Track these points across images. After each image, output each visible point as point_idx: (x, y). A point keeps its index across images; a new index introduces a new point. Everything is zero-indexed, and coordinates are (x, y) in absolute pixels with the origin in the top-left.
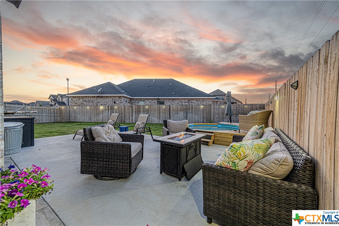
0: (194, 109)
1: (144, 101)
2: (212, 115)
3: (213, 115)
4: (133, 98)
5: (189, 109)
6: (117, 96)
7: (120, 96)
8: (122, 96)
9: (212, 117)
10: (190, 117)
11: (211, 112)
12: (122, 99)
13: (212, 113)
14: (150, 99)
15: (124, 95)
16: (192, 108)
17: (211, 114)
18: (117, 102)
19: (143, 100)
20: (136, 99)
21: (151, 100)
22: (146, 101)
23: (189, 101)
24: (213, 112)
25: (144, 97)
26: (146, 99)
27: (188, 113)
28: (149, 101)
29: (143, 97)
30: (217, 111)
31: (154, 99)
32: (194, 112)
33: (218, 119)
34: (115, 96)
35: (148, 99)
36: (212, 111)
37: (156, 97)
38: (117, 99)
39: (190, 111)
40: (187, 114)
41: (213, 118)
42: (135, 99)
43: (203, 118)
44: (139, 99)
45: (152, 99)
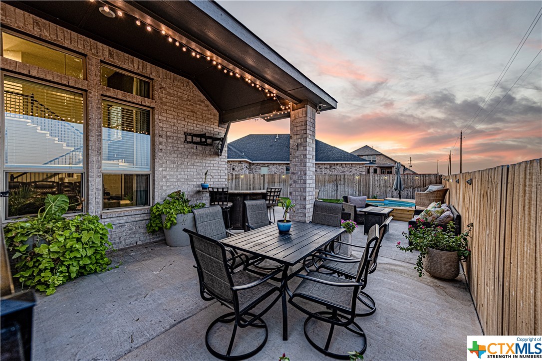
0: (347, 180)
1: (268, 166)
2: (371, 188)
3: (373, 188)
4: (254, 162)
5: (340, 180)
6: (236, 161)
7: (240, 161)
8: (242, 161)
9: (371, 190)
10: (342, 190)
11: (369, 184)
12: (243, 165)
13: (371, 186)
14: (276, 164)
15: (246, 160)
16: (344, 179)
17: (369, 188)
18: (236, 169)
19: (266, 165)
20: (258, 164)
21: (277, 166)
22: (271, 167)
23: (331, 167)
24: (373, 185)
25: (269, 161)
26: (271, 164)
27: (339, 185)
28: (275, 166)
29: (267, 161)
30: (378, 182)
31: (282, 164)
32: (346, 184)
33: (379, 193)
34: (234, 161)
35: (274, 164)
36: (371, 183)
37: (285, 161)
38: (237, 164)
39: (342, 183)
40: (337, 187)
41: (372, 192)
42: (256, 163)
43: (359, 191)
44: (261, 163)
45: (279, 164)
